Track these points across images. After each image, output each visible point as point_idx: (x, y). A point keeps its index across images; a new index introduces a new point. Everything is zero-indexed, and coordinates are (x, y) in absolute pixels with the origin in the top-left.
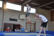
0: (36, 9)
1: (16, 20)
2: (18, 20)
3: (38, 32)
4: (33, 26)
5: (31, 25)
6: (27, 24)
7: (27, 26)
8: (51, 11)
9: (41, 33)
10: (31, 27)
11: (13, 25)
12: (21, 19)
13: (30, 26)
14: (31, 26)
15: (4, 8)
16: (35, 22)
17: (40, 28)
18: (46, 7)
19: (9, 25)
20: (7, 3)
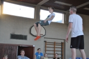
0: (65, 14)
1: (24, 38)
2: (29, 37)
4: (60, 49)
5: (54, 48)
6: (47, 46)
7: (47, 49)
10: (54, 51)
11: (19, 47)
13: (52, 49)
14: (56, 49)
16: (63, 41)
20: (5, 3)
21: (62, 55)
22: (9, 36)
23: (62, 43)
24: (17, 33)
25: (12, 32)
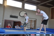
0: (37, 6)
2: (19, 17)
3: (39, 30)
4: (34, 24)
5: (31, 23)
8: (52, 9)
9: (42, 30)
10: (31, 24)
11: (14, 22)
12: (22, 16)
14: (32, 24)
15: (5, 5)
16: (35, 20)
17: (41, 26)
18: (47, 4)
19: (10, 22)
21: (34, 26)
22: (9, 16)
23: (35, 21)
24: (13, 15)
25: (11, 14)
